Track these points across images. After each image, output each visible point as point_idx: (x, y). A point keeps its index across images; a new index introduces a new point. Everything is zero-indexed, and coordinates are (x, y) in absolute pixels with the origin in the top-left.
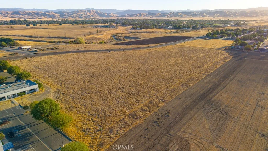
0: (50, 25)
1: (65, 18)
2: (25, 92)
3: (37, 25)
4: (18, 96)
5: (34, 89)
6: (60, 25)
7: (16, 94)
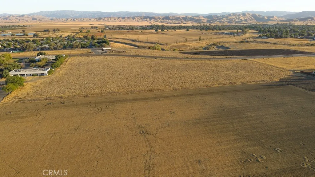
0: (177, 30)
1: (211, 22)
2: (37, 74)
3: (165, 30)
4: (33, 75)
5: (43, 74)
6: (188, 30)
7: (32, 74)
